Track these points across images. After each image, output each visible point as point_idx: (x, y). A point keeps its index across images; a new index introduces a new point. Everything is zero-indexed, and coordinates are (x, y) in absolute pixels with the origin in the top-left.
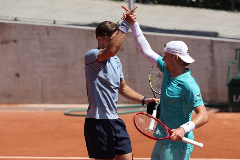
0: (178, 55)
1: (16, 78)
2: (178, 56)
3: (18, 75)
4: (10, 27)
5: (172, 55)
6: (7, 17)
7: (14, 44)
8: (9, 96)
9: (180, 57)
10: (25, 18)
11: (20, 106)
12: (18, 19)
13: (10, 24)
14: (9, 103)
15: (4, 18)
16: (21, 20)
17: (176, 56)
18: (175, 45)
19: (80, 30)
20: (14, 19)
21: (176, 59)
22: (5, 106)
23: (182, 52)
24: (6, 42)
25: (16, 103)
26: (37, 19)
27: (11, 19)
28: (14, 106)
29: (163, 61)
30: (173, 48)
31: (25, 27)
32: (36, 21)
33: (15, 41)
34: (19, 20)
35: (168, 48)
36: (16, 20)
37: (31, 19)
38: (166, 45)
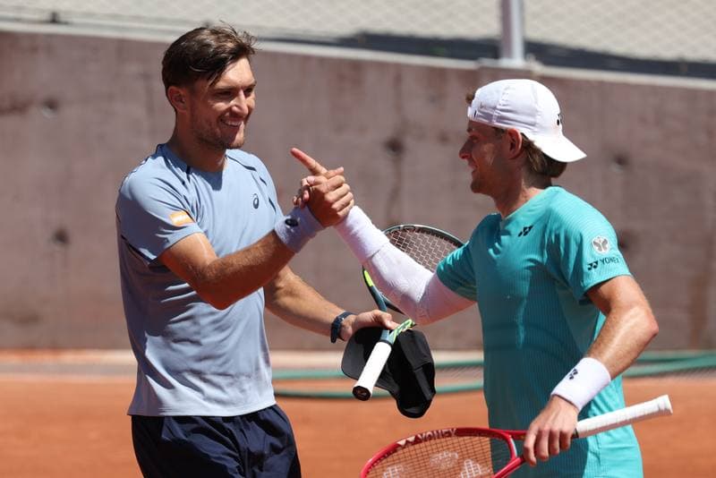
0: (520, 129)
1: (57, 248)
2: (523, 134)
3: (62, 237)
4: (34, 50)
5: (497, 130)
6: (20, 8)
7: (47, 113)
8: (28, 319)
9: (530, 136)
10: (90, 15)
11: (69, 358)
12: (63, 18)
13: (32, 37)
14: (30, 347)
15: (11, 15)
16: (75, 20)
17: (513, 134)
18: (507, 92)
19: (307, 58)
20: (46, 16)
21: (513, 146)
22: (13, 359)
23: (538, 119)
24: (18, 107)
25: (56, 347)
26: (138, 18)
27: (37, 17)
28: (47, 359)
29: (463, 157)
30: (501, 102)
31: (92, 47)
32: (136, 25)
33: (52, 105)
34: (69, 20)
35: (482, 107)
36: (54, 20)
37: (115, 17)
38: (473, 97)
